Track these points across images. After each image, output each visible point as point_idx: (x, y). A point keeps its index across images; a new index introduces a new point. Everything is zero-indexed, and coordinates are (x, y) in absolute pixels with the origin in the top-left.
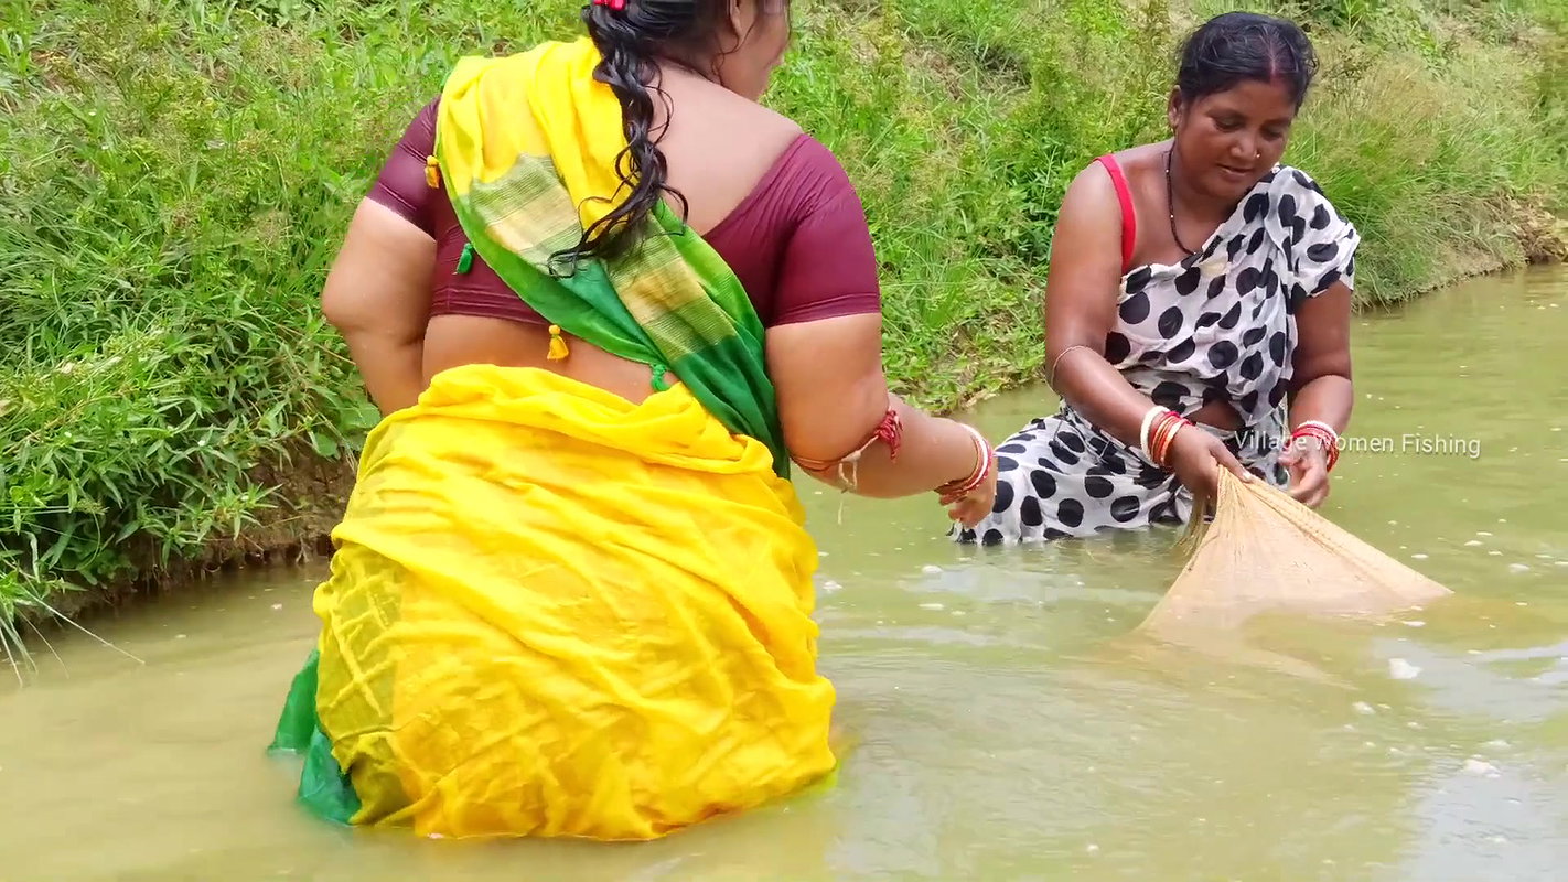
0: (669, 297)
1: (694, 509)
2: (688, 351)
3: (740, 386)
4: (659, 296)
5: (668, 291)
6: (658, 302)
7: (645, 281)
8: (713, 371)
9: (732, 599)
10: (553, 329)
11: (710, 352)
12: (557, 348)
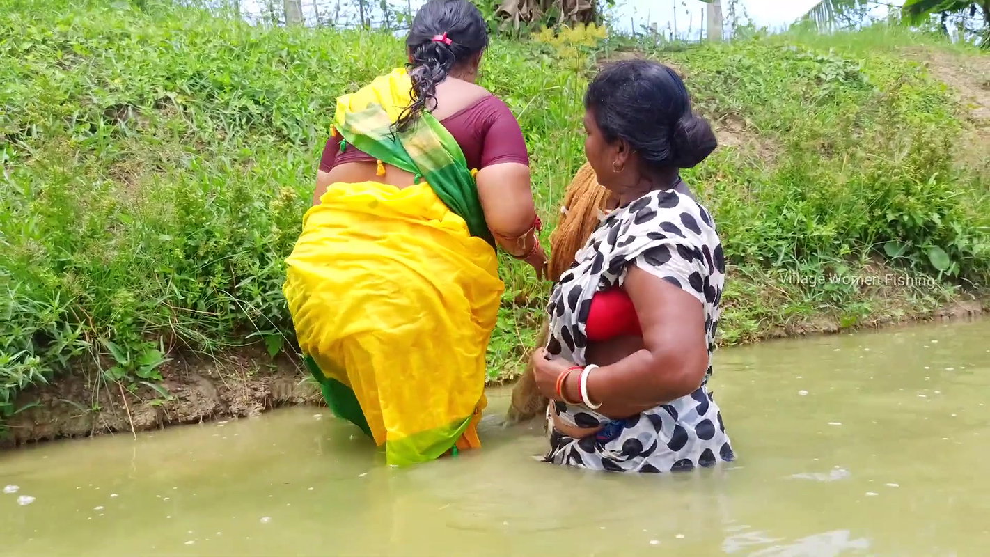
0: (425, 146)
1: (423, 246)
2: (432, 169)
3: (454, 186)
4: (421, 146)
5: (425, 143)
6: (421, 149)
7: (416, 140)
8: (442, 179)
9: (435, 288)
10: (379, 162)
11: (442, 172)
12: (380, 170)
